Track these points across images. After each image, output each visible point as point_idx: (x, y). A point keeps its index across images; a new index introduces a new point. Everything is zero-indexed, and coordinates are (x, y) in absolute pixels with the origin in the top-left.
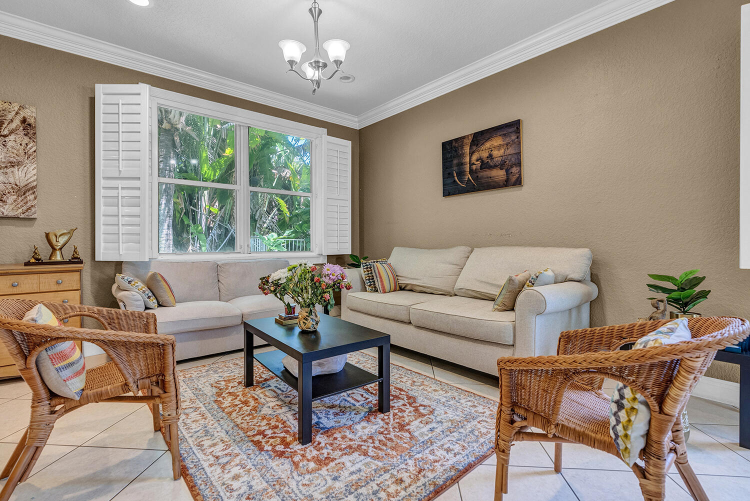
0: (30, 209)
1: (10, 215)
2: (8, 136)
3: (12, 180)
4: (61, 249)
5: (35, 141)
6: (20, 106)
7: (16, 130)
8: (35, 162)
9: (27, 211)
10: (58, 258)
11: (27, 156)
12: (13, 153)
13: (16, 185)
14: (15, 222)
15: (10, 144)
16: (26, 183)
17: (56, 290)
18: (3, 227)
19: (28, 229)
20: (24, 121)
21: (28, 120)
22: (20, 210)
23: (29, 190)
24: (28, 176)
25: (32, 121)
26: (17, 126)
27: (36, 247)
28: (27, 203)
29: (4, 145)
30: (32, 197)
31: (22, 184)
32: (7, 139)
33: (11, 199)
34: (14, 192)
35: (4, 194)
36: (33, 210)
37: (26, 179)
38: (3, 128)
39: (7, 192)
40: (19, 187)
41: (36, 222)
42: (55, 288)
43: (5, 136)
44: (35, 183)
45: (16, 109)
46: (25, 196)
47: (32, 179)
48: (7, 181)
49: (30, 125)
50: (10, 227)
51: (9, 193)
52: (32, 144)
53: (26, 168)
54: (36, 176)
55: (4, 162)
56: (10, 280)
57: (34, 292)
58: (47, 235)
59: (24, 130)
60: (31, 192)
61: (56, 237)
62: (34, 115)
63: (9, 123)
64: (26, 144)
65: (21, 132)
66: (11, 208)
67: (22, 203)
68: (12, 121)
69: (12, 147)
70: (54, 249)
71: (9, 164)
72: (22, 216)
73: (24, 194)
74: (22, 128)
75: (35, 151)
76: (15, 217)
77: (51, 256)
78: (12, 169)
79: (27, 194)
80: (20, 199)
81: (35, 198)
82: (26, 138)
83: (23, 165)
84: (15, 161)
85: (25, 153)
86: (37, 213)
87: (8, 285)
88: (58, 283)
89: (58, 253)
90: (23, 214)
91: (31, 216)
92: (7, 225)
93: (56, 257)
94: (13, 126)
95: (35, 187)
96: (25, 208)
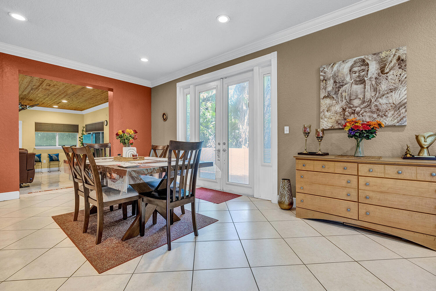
0: (402, 119)
1: (390, 124)
2: (389, 72)
3: (391, 101)
4: (427, 148)
5: (406, 70)
6: (397, 50)
7: (394, 67)
8: (406, 85)
9: (400, 120)
10: (425, 154)
11: (400, 83)
12: (392, 83)
13: (394, 104)
14: (393, 128)
15: (390, 77)
16: (400, 101)
17: (430, 180)
18: (385, 132)
19: (401, 133)
20: (399, 59)
21: (401, 57)
22: (396, 121)
23: (401, 106)
24: (401, 96)
25: (403, 57)
26: (394, 64)
27: (408, 146)
28: (400, 115)
29: (386, 79)
30: (404, 110)
31: (397, 103)
32: (388, 75)
33: (390, 114)
34: (392, 109)
35: (386, 111)
36: (404, 119)
37: (400, 98)
38: (386, 68)
39: (388, 109)
40: (396, 105)
41: (406, 128)
42: (429, 179)
43: (387, 73)
44: (406, 100)
45: (394, 53)
46: (399, 110)
47: (404, 98)
48: (388, 102)
49: (402, 60)
50: (389, 132)
51: (389, 110)
52: (404, 74)
53: (400, 91)
54: (406, 96)
55: (387, 90)
56: (396, 169)
57: (412, 179)
58: (417, 137)
59: (398, 65)
60: (403, 107)
61: (425, 138)
62: (405, 52)
63: (389, 64)
64: (400, 74)
65: (397, 67)
66: (390, 120)
67: (397, 116)
68: (391, 61)
69: (391, 79)
70: (422, 147)
71: (390, 91)
72: (397, 124)
73: (399, 109)
74: (397, 64)
75: (406, 78)
76: (393, 126)
77: (419, 153)
78: (391, 94)
79: (400, 109)
80: (396, 113)
81: (406, 111)
82: (399, 70)
83: (398, 89)
84: (393, 87)
85: (400, 81)
86: (406, 122)
87: (395, 172)
88: (431, 175)
89: (425, 150)
90: (398, 123)
91: (403, 124)
92: (387, 131)
93: (423, 154)
94: (392, 64)
95: (406, 103)
96: (399, 119)
